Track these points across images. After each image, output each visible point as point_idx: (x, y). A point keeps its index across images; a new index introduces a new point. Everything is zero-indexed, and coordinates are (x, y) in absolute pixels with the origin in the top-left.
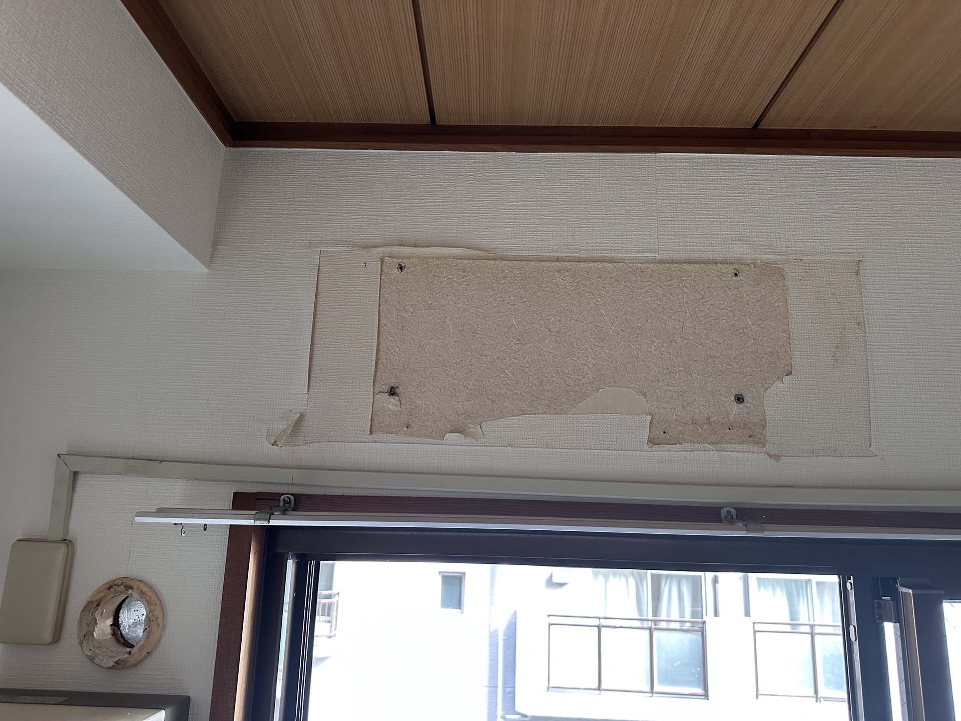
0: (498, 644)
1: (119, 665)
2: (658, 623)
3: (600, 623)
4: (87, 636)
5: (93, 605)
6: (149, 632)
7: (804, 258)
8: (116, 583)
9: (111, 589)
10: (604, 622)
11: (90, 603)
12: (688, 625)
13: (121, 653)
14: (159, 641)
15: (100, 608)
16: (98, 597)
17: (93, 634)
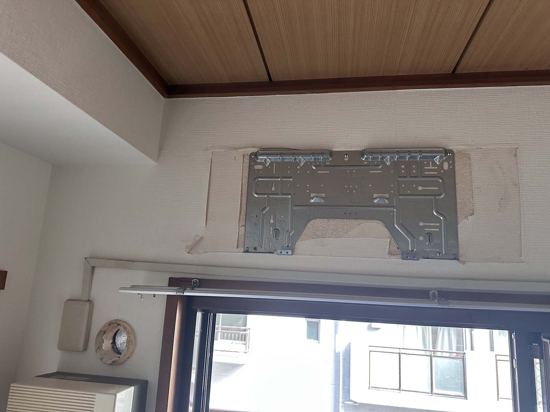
0: (340, 361)
1: (114, 363)
3: (400, 351)
4: (99, 348)
5: (102, 333)
6: (128, 347)
7: (483, 147)
8: (113, 322)
9: (111, 325)
10: (402, 351)
11: (101, 331)
12: (454, 354)
13: (115, 357)
14: (133, 352)
15: (105, 334)
16: (104, 329)
17: (102, 347)
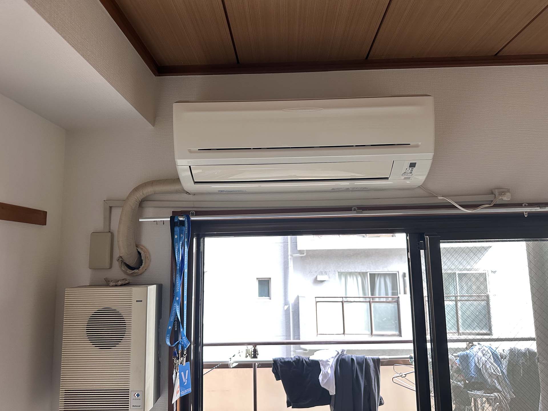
2: (374, 299)
3: (343, 300)
10: (345, 299)
12: (390, 299)
